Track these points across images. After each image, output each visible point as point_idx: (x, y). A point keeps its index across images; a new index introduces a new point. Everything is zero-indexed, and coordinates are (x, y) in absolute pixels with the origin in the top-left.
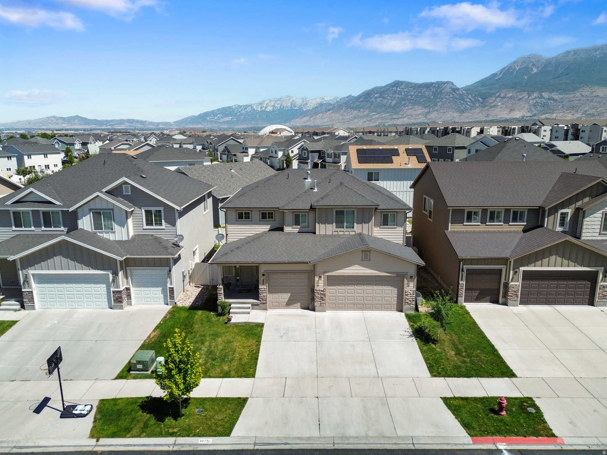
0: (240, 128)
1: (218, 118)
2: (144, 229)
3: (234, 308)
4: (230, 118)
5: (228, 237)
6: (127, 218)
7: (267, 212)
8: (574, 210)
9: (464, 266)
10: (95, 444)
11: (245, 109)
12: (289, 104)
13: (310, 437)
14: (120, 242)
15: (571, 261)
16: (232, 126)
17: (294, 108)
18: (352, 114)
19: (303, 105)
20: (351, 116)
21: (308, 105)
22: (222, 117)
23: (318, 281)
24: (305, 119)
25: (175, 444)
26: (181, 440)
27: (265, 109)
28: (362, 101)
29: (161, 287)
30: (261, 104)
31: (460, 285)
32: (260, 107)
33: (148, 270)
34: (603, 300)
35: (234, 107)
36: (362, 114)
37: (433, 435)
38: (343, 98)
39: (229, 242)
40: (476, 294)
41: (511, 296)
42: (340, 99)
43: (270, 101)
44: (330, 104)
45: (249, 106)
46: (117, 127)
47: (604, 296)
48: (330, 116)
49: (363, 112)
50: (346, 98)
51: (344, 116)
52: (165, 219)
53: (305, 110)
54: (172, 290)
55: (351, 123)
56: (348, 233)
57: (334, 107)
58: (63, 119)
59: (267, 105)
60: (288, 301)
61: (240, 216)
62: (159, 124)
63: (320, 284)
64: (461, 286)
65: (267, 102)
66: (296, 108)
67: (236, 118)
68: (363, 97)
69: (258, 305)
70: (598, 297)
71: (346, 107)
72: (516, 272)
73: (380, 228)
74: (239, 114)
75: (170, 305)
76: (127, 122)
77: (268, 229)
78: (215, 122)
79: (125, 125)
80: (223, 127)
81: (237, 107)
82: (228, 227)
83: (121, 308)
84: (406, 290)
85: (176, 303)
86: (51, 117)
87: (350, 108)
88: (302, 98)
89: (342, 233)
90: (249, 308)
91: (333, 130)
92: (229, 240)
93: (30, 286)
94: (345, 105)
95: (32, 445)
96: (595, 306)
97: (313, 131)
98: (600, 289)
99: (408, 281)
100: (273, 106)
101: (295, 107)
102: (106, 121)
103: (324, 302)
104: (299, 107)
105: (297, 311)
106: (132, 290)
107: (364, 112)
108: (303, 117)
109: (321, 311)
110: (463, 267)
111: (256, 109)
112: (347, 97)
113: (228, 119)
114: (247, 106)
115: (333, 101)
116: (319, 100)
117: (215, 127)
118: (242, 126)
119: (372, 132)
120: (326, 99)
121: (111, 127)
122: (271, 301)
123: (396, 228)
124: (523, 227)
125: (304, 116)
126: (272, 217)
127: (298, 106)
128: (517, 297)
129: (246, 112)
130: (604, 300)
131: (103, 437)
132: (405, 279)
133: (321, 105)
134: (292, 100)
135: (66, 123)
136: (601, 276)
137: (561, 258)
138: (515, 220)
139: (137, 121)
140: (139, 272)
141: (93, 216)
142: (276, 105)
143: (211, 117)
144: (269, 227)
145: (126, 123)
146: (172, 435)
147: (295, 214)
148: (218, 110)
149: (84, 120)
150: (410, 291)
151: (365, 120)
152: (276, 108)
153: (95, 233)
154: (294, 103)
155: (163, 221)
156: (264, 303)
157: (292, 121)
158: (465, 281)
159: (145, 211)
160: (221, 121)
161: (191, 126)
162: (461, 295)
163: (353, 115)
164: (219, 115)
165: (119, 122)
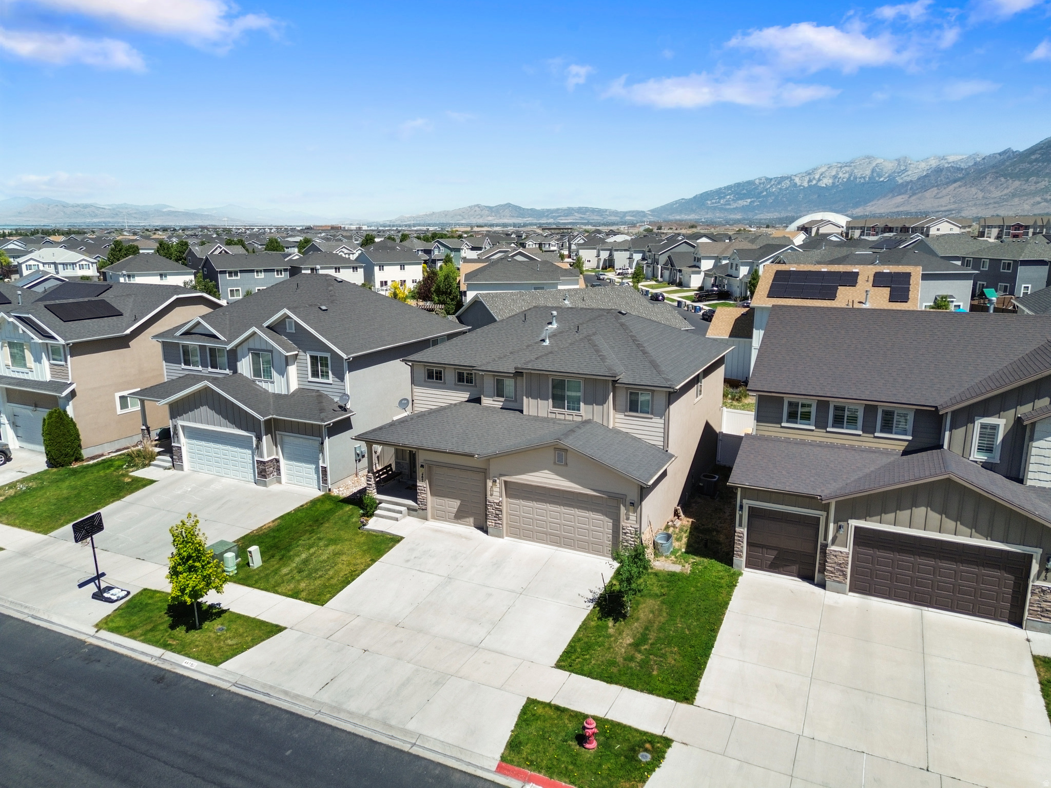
0: (765, 219)
1: (727, 201)
2: (309, 382)
3: (382, 509)
4: (749, 200)
5: (415, 405)
6: (287, 365)
7: (465, 372)
8: (1012, 422)
9: (745, 501)
10: (92, 634)
11: (779, 183)
12: (868, 172)
13: (298, 696)
14: (278, 396)
15: (961, 524)
16: (750, 215)
17: (877, 179)
18: (1007, 188)
19: (899, 173)
20: (1006, 192)
21: (909, 173)
22: (733, 200)
23: (492, 487)
24: (899, 199)
25: (160, 658)
26: (170, 656)
27: (817, 184)
28: (1036, 160)
29: (314, 464)
30: (809, 174)
31: (736, 534)
32: (807, 179)
33: (301, 439)
34: (1043, 618)
35: (757, 182)
36: (1033, 188)
37: (450, 742)
38: (990, 156)
39: (416, 412)
40: (771, 556)
41: (832, 572)
42: (984, 159)
43: (829, 168)
44: (959, 169)
45: (787, 178)
46: (561, 220)
47: (1044, 610)
48: (955, 192)
49: (1036, 183)
50: (998, 156)
51: (990, 192)
52: (332, 371)
53: (900, 181)
54: (324, 470)
55: (1003, 206)
56: (570, 418)
57: (968, 174)
58: (490, 209)
59: (822, 174)
60: (457, 511)
61: (430, 375)
62: (625, 214)
63: (496, 493)
64: (739, 536)
65: (823, 170)
66: (881, 179)
67: (759, 201)
68: (1039, 152)
69: (415, 510)
70: (1029, 610)
71: (997, 173)
72: (840, 527)
73: (625, 416)
74: (765, 193)
75: (323, 491)
76: (578, 212)
77: (467, 399)
78: (722, 209)
79: (574, 217)
80: (734, 217)
81: (763, 181)
82: (415, 390)
83: (265, 485)
84: (624, 524)
85: (330, 490)
86: (475, 206)
87: (1005, 176)
88: (898, 160)
89: (562, 417)
90: (400, 512)
91: (927, 222)
92: (416, 409)
93: (179, 441)
94: (994, 170)
95: (45, 617)
96: (1022, 628)
97: (883, 226)
98: (1032, 593)
99: (628, 510)
100: (834, 176)
101: (880, 176)
102: (548, 210)
103: (501, 523)
104: (889, 176)
105: (467, 530)
106: (283, 463)
107: (1038, 183)
108: (893, 196)
109: (496, 536)
110: (741, 502)
111: (798, 184)
112: (1000, 154)
113: (745, 203)
114: (783, 179)
115: (967, 162)
116: (934, 161)
117: (719, 218)
118: (769, 215)
119: (1022, 226)
120: (951, 159)
121: (554, 220)
122: (434, 507)
123: (651, 418)
124: (906, 443)
125: (896, 194)
126: (471, 382)
127: (887, 175)
128: (845, 576)
129: (780, 189)
130: (1044, 620)
131: (105, 629)
132: (621, 505)
133: (938, 171)
134: (874, 164)
135: (493, 214)
136: (1035, 568)
137: (939, 514)
138: (887, 427)
139: (593, 211)
140: (292, 440)
141: (252, 358)
142: (841, 175)
143: (714, 201)
144: (468, 396)
145: (576, 214)
146: (165, 646)
147: (497, 380)
148: (729, 188)
149: (518, 210)
150: (630, 528)
151: (1038, 199)
152: (840, 181)
153: (254, 381)
154: (878, 170)
155: (330, 373)
156: (423, 509)
157: (870, 204)
158: (746, 529)
159: (312, 357)
160: (732, 207)
161: (678, 217)
162: (739, 553)
163: (1009, 190)
164: (728, 197)
165: (566, 212)
